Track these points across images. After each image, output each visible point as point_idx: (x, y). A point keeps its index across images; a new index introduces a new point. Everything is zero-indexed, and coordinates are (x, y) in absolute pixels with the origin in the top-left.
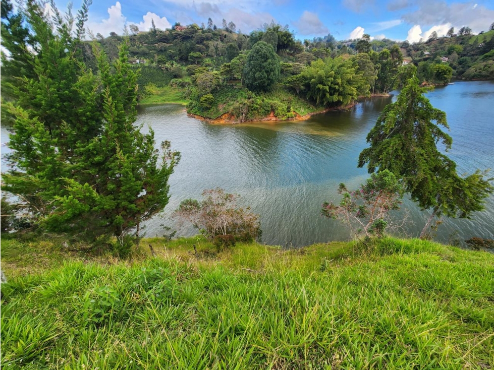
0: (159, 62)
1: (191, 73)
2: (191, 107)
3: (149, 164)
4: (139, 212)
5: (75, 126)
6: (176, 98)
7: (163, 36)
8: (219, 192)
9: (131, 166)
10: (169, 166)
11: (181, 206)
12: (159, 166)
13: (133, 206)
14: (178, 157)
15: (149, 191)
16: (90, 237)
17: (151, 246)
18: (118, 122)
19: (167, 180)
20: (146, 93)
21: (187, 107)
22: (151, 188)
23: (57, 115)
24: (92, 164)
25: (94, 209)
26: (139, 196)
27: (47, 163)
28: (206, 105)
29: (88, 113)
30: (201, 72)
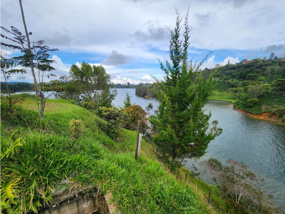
0: (225, 79)
1: (244, 85)
2: (238, 104)
3: (202, 130)
4: (187, 152)
5: (179, 105)
6: (229, 98)
7: (233, 67)
8: (243, 166)
9: (193, 128)
10: (213, 135)
11: (209, 160)
12: (207, 133)
13: (186, 148)
14: (220, 132)
15: (197, 144)
16: (164, 152)
17: (186, 175)
18: (197, 107)
19: (209, 142)
20: (212, 94)
21: (234, 103)
22: (198, 143)
23: (176, 100)
24: (178, 121)
25: (171, 141)
26: (190, 144)
27: (165, 117)
28: (250, 104)
29: (186, 101)
30: (253, 84)
